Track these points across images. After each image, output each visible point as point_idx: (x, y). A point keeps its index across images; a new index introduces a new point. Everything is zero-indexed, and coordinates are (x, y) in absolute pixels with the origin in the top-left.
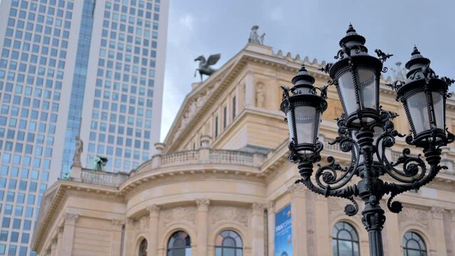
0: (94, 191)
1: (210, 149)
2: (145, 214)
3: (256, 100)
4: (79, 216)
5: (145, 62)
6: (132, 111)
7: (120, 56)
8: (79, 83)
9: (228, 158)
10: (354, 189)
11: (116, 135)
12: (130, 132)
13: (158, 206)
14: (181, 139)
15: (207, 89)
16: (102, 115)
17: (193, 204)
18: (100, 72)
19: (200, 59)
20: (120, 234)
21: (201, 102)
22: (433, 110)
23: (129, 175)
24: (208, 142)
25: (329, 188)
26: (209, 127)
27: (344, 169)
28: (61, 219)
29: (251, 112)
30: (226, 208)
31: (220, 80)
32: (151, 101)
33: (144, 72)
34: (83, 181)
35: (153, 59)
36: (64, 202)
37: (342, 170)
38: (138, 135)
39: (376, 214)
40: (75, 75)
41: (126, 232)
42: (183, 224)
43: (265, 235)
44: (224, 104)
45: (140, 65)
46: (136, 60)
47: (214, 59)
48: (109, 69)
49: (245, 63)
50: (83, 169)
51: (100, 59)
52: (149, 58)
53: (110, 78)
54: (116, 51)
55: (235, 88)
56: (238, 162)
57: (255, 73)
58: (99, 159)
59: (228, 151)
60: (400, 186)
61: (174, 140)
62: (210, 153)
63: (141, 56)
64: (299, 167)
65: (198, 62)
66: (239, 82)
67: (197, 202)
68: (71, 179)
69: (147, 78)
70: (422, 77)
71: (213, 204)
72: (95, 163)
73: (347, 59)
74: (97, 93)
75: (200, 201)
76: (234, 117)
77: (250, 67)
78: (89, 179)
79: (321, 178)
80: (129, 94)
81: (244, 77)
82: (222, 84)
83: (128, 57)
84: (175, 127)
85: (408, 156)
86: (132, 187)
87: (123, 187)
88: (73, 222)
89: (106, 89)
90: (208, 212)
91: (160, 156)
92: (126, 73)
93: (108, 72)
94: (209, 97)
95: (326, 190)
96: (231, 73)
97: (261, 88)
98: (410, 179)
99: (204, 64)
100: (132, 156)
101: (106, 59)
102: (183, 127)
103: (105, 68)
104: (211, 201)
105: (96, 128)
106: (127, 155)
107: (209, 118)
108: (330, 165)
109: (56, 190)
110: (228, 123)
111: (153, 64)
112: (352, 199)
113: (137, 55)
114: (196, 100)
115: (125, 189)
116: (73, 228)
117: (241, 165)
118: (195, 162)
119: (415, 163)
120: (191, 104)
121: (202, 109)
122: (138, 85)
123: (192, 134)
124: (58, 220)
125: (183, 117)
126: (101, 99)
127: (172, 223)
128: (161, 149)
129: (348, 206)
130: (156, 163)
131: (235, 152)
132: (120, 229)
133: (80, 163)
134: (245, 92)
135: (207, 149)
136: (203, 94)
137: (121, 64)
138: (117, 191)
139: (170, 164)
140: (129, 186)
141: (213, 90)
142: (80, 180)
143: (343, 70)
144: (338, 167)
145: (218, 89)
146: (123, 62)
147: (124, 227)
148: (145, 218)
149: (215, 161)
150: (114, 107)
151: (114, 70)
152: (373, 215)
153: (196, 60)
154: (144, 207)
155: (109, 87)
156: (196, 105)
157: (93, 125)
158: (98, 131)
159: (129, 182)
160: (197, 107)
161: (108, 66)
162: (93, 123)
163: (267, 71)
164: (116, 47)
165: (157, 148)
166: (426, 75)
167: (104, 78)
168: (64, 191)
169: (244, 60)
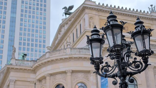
0: (22, 69)
1: (71, 48)
2: (44, 78)
3: (90, 25)
4: (16, 80)
5: (41, 9)
6: (37, 31)
7: (30, 8)
8: (13, 21)
9: (79, 51)
10: (116, 75)
11: (30, 42)
12: (36, 41)
13: (50, 74)
14: (59, 44)
15: (68, 21)
16: (24, 34)
17: (65, 72)
18: (22, 15)
19: (65, 8)
20: (34, 87)
21: (66, 27)
22: (144, 42)
23: (36, 61)
24: (70, 45)
25: (106, 75)
26: (70, 37)
27: (112, 67)
28: (8, 82)
29: (88, 31)
30: (79, 73)
31: (74, 17)
32: (45, 26)
33: (41, 14)
34: (16, 65)
35: (45, 8)
36: (9, 75)
37: (111, 67)
38: (40, 42)
39: (124, 84)
40: (11, 17)
41: (36, 86)
42: (61, 81)
43: (96, 84)
44: (76, 27)
45: (39, 11)
46: (37, 9)
47: (71, 8)
48: (26, 14)
49: (84, 9)
50: (16, 60)
51: (21, 9)
52: (43, 8)
53: (26, 17)
54: (28, 5)
55: (80, 21)
56: (83, 53)
57: (89, 13)
58: (23, 55)
59: (78, 48)
60: (133, 72)
61: (55, 44)
62: (71, 50)
63: (39, 7)
64: (95, 67)
65: (64, 9)
66: (82, 18)
67: (66, 71)
68: (11, 64)
69: (43, 16)
70: (140, 29)
71: (73, 72)
72: (22, 57)
73: (109, 26)
74: (21, 25)
75: (68, 71)
76: (81, 33)
77: (87, 11)
78: (19, 64)
79: (103, 71)
80: (35, 24)
81: (84, 15)
82: (75, 19)
83: (34, 8)
84: (55, 39)
85: (136, 60)
86: (38, 67)
87: (34, 66)
88: (13, 83)
89: (25, 23)
90: (71, 76)
91: (49, 52)
92: (33, 15)
93: (25, 15)
94: (69, 25)
95: (105, 75)
96: (78, 14)
97: (92, 20)
98: (137, 69)
99: (67, 10)
100: (38, 51)
101: (24, 9)
102: (59, 38)
103: (24, 13)
104: (72, 71)
105: (21, 40)
106: (36, 51)
107: (70, 34)
108: (107, 66)
109: (5, 69)
110: (78, 36)
111: (45, 10)
112: (115, 79)
113: (38, 7)
114: (64, 26)
115: (35, 67)
116: (13, 85)
117: (84, 54)
118: (65, 54)
119: (139, 63)
120: (62, 28)
121: (67, 30)
122: (39, 20)
123: (63, 41)
124: (6, 83)
125: (58, 34)
126: (23, 27)
127: (56, 81)
128: (50, 49)
129: (113, 81)
130: (48, 55)
131: (82, 49)
132: (34, 85)
133: (15, 57)
134: (85, 22)
135: (69, 48)
136: (67, 24)
137: (31, 11)
138: (31, 69)
139: (54, 56)
140: (36, 66)
141: (71, 22)
142: (15, 65)
143: (108, 30)
144: (109, 66)
145: (73, 21)
146: (32, 10)
147: (35, 84)
148: (44, 79)
149: (73, 53)
150: (29, 30)
151: (28, 14)
152: (123, 84)
153: (63, 9)
154: (44, 75)
155: (26, 22)
156: (64, 28)
157: (20, 39)
158: (22, 41)
159: (37, 65)
160: (65, 29)
161: (25, 12)
162: (20, 38)
163: (94, 12)
164: (28, 4)
165: (48, 49)
166: (141, 29)
167: (24, 18)
168: (9, 70)
169: (84, 8)
